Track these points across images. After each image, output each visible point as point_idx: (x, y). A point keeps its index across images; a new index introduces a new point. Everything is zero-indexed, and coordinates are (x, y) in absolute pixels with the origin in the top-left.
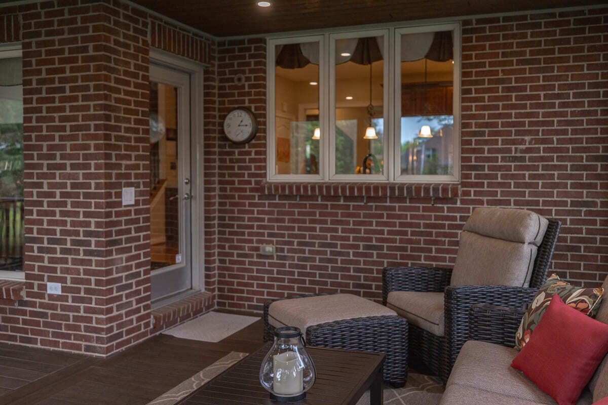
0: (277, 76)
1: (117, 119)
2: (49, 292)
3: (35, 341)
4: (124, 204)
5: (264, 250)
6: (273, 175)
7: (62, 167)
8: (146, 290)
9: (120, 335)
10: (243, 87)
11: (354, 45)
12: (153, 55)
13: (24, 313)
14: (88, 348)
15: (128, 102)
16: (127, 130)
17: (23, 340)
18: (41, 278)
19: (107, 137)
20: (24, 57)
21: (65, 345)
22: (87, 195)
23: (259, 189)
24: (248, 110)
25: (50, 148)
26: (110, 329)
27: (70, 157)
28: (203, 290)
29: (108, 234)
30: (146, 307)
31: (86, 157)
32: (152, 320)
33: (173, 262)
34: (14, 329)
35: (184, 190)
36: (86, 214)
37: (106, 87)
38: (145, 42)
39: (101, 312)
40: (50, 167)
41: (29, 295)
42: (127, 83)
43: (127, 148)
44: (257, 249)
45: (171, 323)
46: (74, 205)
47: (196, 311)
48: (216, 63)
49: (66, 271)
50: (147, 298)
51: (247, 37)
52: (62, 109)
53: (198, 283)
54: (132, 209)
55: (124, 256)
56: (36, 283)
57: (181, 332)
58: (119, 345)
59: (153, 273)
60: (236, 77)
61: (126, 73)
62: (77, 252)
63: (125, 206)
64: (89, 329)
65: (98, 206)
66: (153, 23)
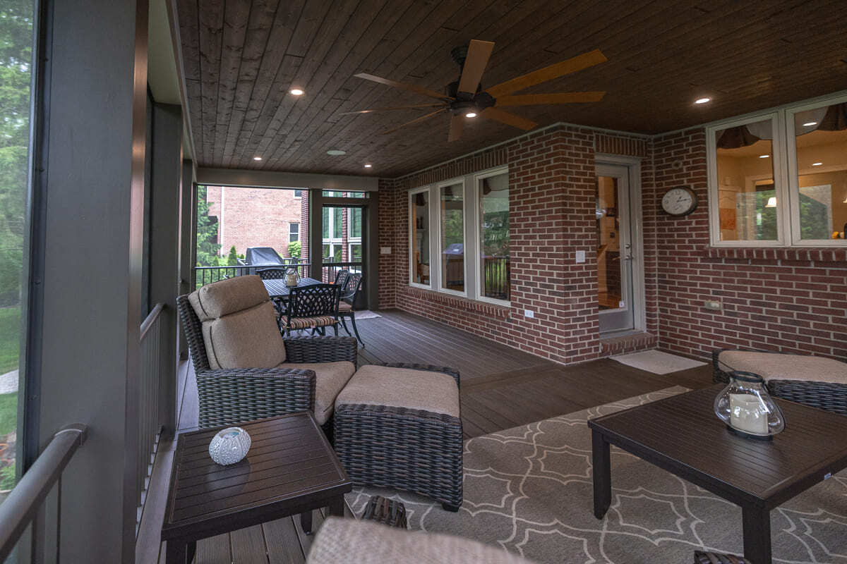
0: (718, 157)
1: (571, 205)
2: (526, 315)
3: (517, 345)
4: (577, 261)
5: (709, 304)
6: (717, 239)
7: (534, 237)
8: (595, 324)
9: (575, 352)
10: (681, 170)
11: (822, 115)
12: (597, 158)
13: (510, 326)
14: (552, 357)
15: (579, 193)
16: (579, 211)
17: (510, 343)
18: (521, 306)
19: (565, 217)
20: (509, 172)
21: (536, 351)
22: (550, 255)
23: (703, 253)
24: (687, 188)
25: (526, 226)
26: (568, 347)
27: (539, 231)
28: (645, 332)
29: (566, 282)
30: (596, 336)
31: (549, 231)
32: (601, 348)
33: (617, 306)
34: (504, 335)
35: (625, 253)
36: (550, 268)
37: (563, 185)
38: (591, 151)
39: (561, 334)
40: (526, 237)
41: (513, 315)
42: (578, 180)
43: (579, 224)
44: (702, 304)
45: (618, 352)
46: (542, 261)
47: (639, 346)
48: (653, 155)
49: (537, 303)
50: (597, 330)
51: (682, 131)
52: (533, 201)
53: (640, 323)
54: (584, 265)
55: (578, 298)
56: (518, 309)
57: (625, 360)
58: (575, 359)
59: (601, 312)
60: (673, 163)
61: (577, 173)
62: (544, 292)
63: (578, 263)
64: (552, 344)
65: (558, 262)
66: (597, 136)
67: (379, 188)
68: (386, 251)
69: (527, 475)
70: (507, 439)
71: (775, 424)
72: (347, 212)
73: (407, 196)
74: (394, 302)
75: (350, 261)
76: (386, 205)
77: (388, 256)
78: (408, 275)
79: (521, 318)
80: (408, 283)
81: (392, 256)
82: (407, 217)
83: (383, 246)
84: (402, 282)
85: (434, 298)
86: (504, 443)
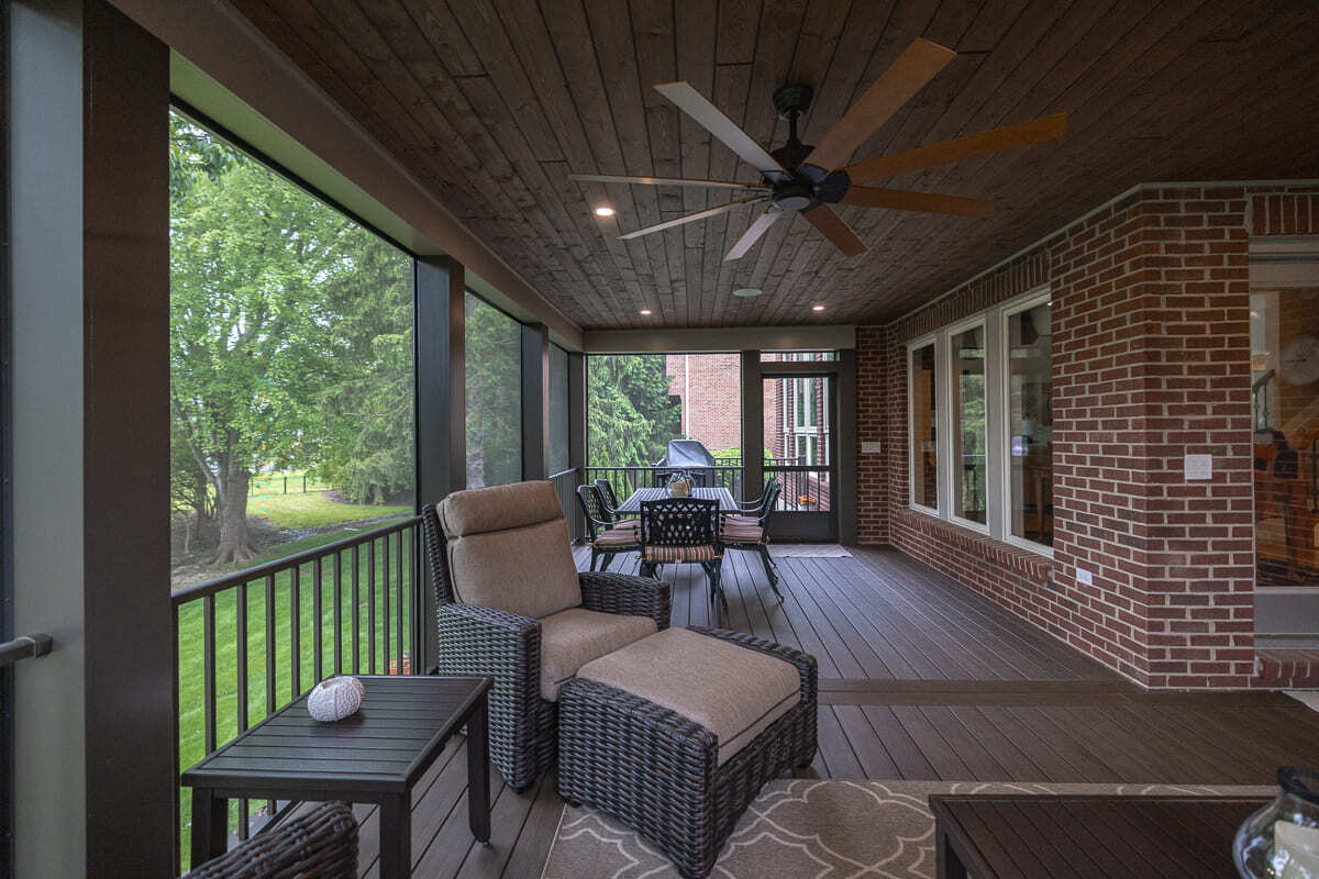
1: (1174, 356)
2: (1078, 579)
3: (1063, 635)
4: (1188, 477)
7: (1093, 425)
8: (1241, 613)
9: (1177, 667)
12: (1256, 248)
13: (1054, 598)
14: (1124, 668)
15: (1197, 329)
16: (1195, 370)
17: (1052, 629)
18: (1071, 561)
19: (1154, 383)
20: (1053, 299)
21: (1096, 652)
22: (1122, 463)
25: (1081, 402)
27: (1102, 413)
29: (1154, 519)
30: (1242, 641)
31: (1121, 412)
32: (1257, 664)
36: (1122, 488)
37: (1152, 315)
38: (1239, 234)
39: (1141, 624)
40: (1079, 426)
41: (1058, 577)
42: (1196, 302)
43: (1194, 396)
46: (1107, 474)
49: (1098, 558)
50: (1245, 627)
52: (1093, 353)
54: (1209, 485)
55: (1189, 553)
56: (1065, 565)
61: (1193, 288)
62: (1111, 537)
63: (1190, 481)
64: (1124, 642)
65: (1136, 477)
66: (1258, 200)
67: (857, 342)
68: (871, 448)
73: (905, 354)
74: (887, 534)
75: (809, 463)
76: (870, 371)
77: (875, 456)
78: (907, 490)
79: (1071, 583)
80: (906, 503)
81: (883, 457)
82: (905, 391)
83: (866, 440)
84: (899, 502)
85: (940, 532)
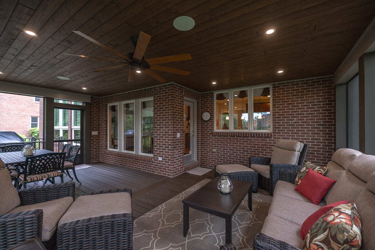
0: (217, 103)
1: (176, 115)
2: (159, 159)
3: (155, 172)
4: (177, 137)
5: (213, 151)
6: (216, 130)
7: (162, 128)
8: (182, 160)
9: (176, 172)
10: (207, 106)
11: (239, 93)
12: (185, 98)
13: (153, 165)
14: (168, 175)
15: (178, 111)
16: (178, 118)
17: (153, 171)
18: (157, 156)
19: (173, 120)
20: (154, 100)
21: (163, 174)
22: (168, 135)
23: (212, 134)
24: (209, 112)
25: (160, 123)
26: (174, 170)
27: (165, 125)
28: (196, 161)
29: (174, 145)
30: (183, 165)
31: (168, 125)
32: (184, 168)
33: (189, 153)
34: (150, 169)
35: (191, 134)
36: (168, 140)
37: (174, 107)
38: (183, 95)
39: (171, 165)
40: (159, 128)
41: (154, 160)
42: (178, 106)
43: (178, 123)
44: (211, 150)
45: (188, 170)
46: (165, 137)
47: (194, 167)
48: (200, 100)
49: (163, 154)
50: (183, 162)
51: (208, 92)
52: (163, 113)
53: (195, 159)
54: (179, 138)
55: (177, 151)
56: (156, 157)
57: (191, 172)
58: (176, 175)
59: (184, 156)
60: (205, 103)
61: (178, 103)
62: (166, 150)
64: (168, 170)
65: (171, 138)
66: (185, 90)
67: (91, 101)
68: (95, 133)
69: (160, 228)
70: (152, 215)
71: (231, 188)
72: (71, 112)
73: (107, 106)
74: (99, 158)
75: (73, 138)
76: (95, 110)
77: (96, 136)
78: (107, 145)
79: (157, 160)
80: (107, 148)
81: (98, 136)
82: (107, 117)
83: (93, 131)
84: (104, 148)
85: (120, 155)
86: (150, 216)
